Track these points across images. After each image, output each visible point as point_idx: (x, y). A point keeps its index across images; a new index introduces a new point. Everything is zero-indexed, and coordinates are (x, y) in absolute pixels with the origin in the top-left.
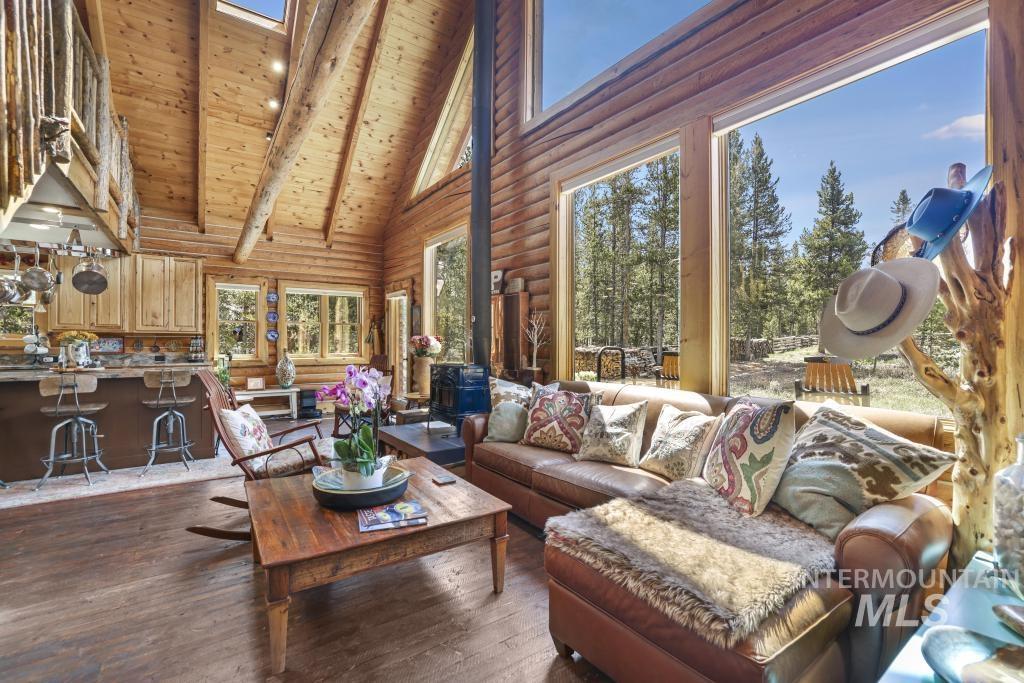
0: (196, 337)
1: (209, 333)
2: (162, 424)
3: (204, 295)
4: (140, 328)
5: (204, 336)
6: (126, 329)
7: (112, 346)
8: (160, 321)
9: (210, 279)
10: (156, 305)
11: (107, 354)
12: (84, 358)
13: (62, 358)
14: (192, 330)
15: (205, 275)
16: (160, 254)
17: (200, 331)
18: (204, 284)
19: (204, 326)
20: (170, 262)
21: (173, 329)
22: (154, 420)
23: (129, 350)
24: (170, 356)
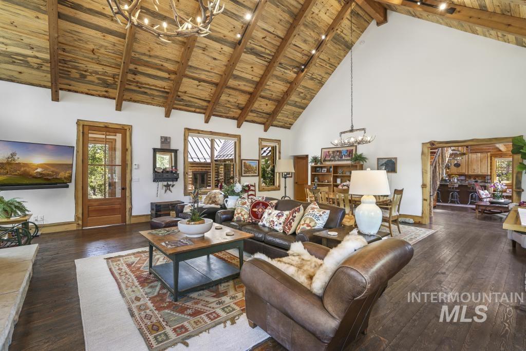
0: (488, 175)
1: (492, 174)
2: (452, 194)
3: (491, 163)
4: (470, 173)
5: (491, 175)
6: (466, 174)
7: (463, 178)
8: (476, 171)
9: (493, 158)
10: (475, 167)
11: (461, 180)
12: (456, 181)
13: (452, 180)
14: (486, 174)
15: (491, 157)
16: (476, 153)
17: (489, 174)
18: (491, 160)
19: (491, 172)
20: (479, 155)
21: (479, 173)
22: (449, 194)
23: (467, 179)
24: (479, 181)
